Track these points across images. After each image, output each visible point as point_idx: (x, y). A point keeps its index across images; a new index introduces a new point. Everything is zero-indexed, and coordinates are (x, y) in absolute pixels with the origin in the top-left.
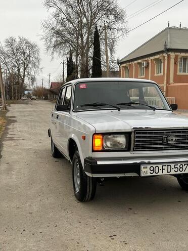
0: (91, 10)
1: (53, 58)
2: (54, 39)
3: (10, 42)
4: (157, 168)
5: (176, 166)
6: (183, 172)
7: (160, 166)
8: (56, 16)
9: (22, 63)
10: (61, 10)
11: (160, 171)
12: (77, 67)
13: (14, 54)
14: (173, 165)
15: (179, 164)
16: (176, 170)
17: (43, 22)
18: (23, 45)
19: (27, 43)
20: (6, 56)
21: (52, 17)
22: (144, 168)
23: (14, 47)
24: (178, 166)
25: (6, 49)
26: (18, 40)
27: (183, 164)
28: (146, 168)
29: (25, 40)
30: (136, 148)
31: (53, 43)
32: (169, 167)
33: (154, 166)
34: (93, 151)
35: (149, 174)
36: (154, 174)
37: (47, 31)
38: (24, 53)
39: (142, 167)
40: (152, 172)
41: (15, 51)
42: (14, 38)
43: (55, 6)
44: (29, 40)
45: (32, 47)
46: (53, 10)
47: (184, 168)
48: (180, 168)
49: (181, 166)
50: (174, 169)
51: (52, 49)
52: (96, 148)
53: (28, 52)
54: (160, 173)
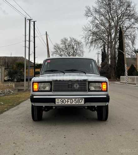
0: (117, 16)
1: (90, 50)
2: (91, 38)
3: (64, 41)
4: (64, 100)
5: (75, 100)
6: (80, 103)
7: (66, 100)
8: (93, 22)
9: (72, 55)
10: (95, 18)
11: (67, 102)
12: (108, 55)
13: (67, 49)
14: (74, 100)
15: (77, 99)
16: (76, 102)
17: (84, 27)
18: (73, 43)
19: (75, 41)
20: (61, 50)
21: (89, 23)
22: (57, 100)
23: (66, 44)
24: (77, 100)
25: (61, 46)
26: (69, 40)
27: (80, 99)
28: (59, 100)
29: (74, 39)
30: (54, 90)
31: (90, 40)
32: (72, 100)
33: (63, 99)
34: (33, 91)
35: (60, 104)
36: (63, 104)
37: (86, 32)
38: (73, 48)
39: (56, 99)
40: (62, 102)
41: (67, 47)
42: (67, 39)
43: (92, 16)
44: (76, 39)
45: (78, 43)
46: (91, 19)
47: (80, 101)
48: (78, 101)
49: (79, 100)
50: (74, 102)
51: (90, 44)
52: (34, 90)
53: (76, 47)
54: (66, 103)
